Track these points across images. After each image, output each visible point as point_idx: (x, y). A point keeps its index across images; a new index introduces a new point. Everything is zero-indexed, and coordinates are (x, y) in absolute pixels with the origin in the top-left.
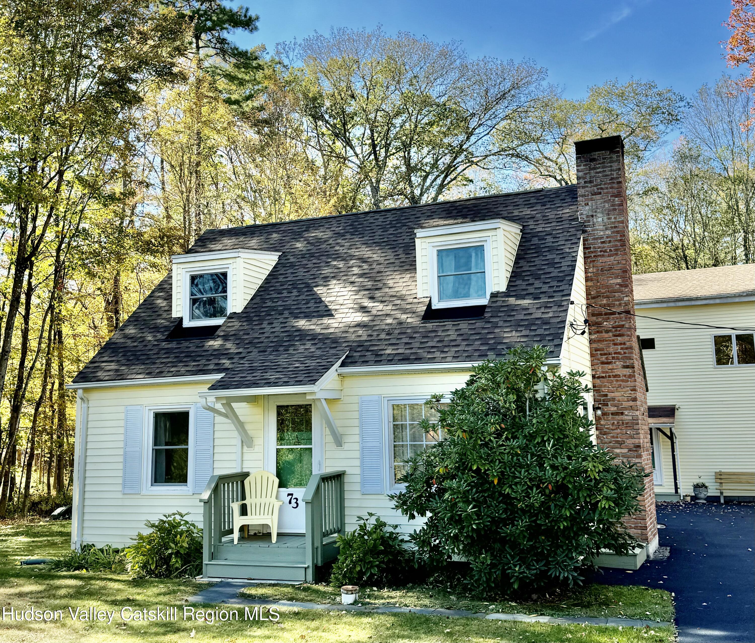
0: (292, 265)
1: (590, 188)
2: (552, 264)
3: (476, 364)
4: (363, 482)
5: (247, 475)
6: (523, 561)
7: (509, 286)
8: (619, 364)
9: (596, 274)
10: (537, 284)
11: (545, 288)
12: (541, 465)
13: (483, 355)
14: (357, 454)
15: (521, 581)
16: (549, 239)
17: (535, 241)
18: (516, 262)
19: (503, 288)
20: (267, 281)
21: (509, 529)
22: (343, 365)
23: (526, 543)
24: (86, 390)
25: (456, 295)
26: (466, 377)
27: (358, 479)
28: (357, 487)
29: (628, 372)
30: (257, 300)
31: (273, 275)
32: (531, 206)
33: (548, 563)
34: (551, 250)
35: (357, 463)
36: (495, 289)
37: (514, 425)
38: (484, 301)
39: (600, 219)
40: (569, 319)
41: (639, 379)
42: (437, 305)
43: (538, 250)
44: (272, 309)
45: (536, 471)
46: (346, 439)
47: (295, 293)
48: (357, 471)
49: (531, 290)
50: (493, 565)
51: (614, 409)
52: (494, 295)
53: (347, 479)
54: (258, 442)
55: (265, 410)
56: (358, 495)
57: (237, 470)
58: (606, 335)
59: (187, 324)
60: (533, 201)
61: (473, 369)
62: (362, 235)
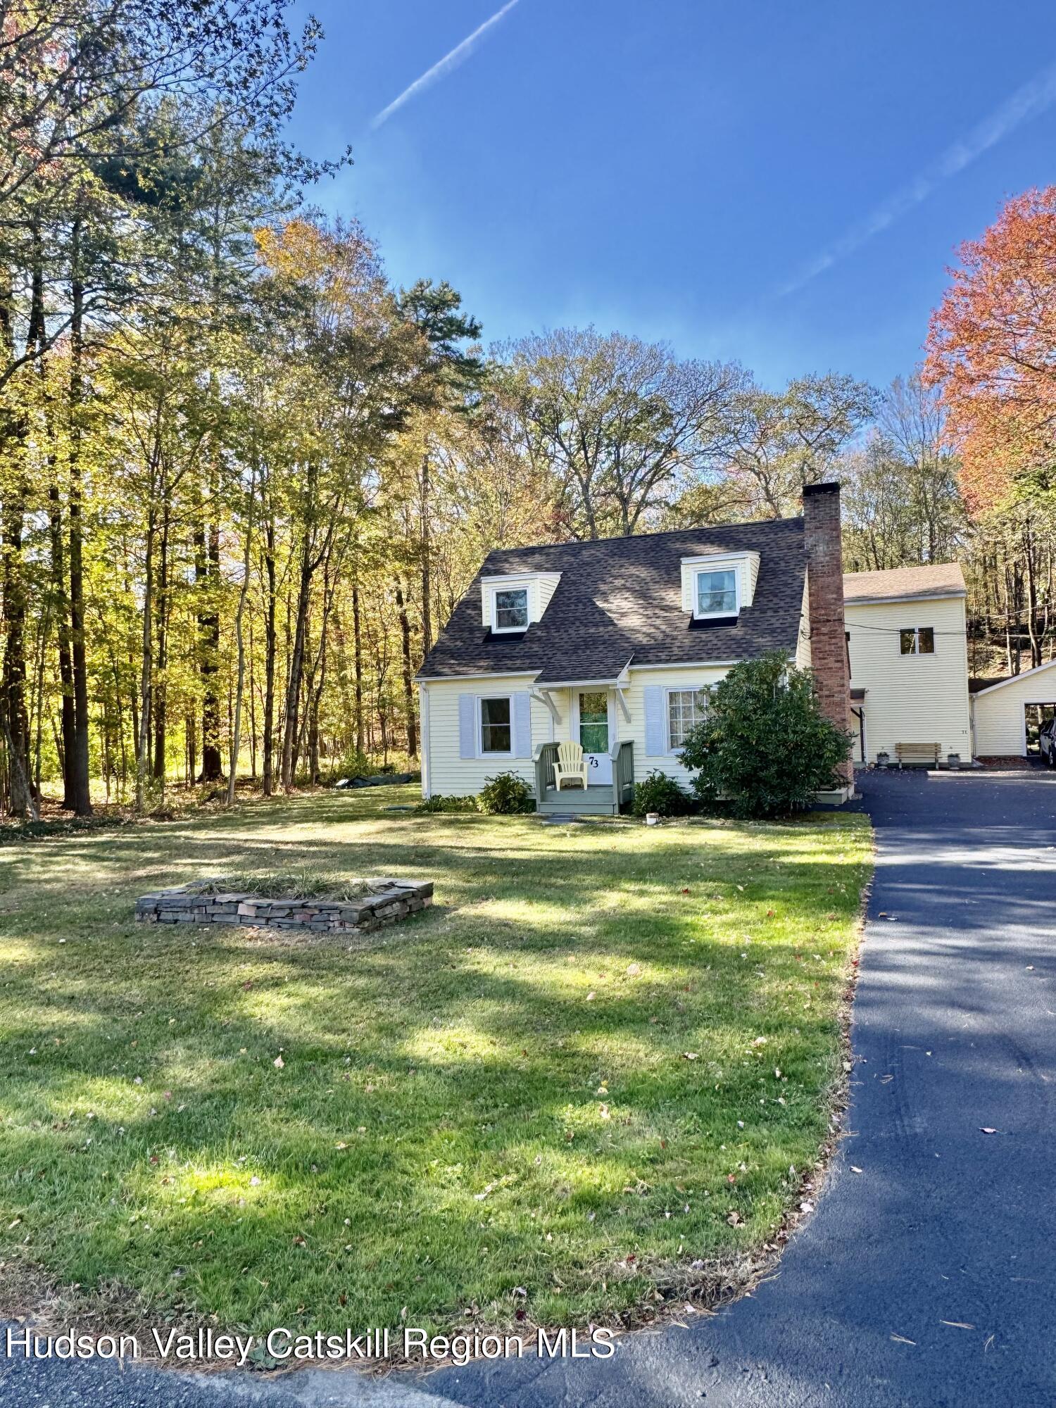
0: (574, 583)
1: (814, 524)
2: (786, 585)
3: (735, 662)
4: (648, 748)
5: (558, 744)
6: (772, 793)
7: (754, 603)
8: (832, 659)
9: (817, 591)
10: (776, 600)
11: (782, 604)
12: (786, 731)
13: (739, 656)
14: (642, 728)
15: (770, 805)
16: (783, 564)
17: (771, 565)
18: (758, 583)
19: (749, 603)
20: (555, 596)
21: (762, 774)
22: (632, 663)
23: (775, 782)
24: (427, 682)
25: (711, 609)
26: (726, 672)
27: (643, 746)
28: (643, 751)
29: (839, 665)
30: (551, 612)
31: (559, 591)
32: (767, 534)
33: (788, 795)
34: (784, 573)
35: (643, 734)
36: (744, 605)
37: (764, 705)
38: (735, 614)
39: (821, 548)
40: (801, 628)
41: (846, 669)
42: (698, 617)
43: (774, 573)
44: (565, 619)
45: (782, 735)
46: (633, 718)
47: (581, 606)
48: (643, 740)
49: (771, 605)
50: (750, 797)
51: (827, 693)
52: (743, 610)
53: (635, 746)
54: (566, 721)
55: (571, 697)
56: (644, 757)
57: (551, 741)
58: (822, 638)
59: (495, 631)
60: (767, 530)
61: (734, 666)
62: (628, 557)
